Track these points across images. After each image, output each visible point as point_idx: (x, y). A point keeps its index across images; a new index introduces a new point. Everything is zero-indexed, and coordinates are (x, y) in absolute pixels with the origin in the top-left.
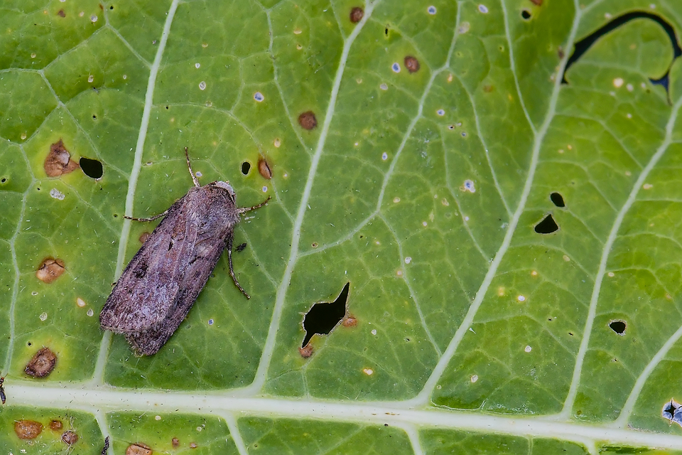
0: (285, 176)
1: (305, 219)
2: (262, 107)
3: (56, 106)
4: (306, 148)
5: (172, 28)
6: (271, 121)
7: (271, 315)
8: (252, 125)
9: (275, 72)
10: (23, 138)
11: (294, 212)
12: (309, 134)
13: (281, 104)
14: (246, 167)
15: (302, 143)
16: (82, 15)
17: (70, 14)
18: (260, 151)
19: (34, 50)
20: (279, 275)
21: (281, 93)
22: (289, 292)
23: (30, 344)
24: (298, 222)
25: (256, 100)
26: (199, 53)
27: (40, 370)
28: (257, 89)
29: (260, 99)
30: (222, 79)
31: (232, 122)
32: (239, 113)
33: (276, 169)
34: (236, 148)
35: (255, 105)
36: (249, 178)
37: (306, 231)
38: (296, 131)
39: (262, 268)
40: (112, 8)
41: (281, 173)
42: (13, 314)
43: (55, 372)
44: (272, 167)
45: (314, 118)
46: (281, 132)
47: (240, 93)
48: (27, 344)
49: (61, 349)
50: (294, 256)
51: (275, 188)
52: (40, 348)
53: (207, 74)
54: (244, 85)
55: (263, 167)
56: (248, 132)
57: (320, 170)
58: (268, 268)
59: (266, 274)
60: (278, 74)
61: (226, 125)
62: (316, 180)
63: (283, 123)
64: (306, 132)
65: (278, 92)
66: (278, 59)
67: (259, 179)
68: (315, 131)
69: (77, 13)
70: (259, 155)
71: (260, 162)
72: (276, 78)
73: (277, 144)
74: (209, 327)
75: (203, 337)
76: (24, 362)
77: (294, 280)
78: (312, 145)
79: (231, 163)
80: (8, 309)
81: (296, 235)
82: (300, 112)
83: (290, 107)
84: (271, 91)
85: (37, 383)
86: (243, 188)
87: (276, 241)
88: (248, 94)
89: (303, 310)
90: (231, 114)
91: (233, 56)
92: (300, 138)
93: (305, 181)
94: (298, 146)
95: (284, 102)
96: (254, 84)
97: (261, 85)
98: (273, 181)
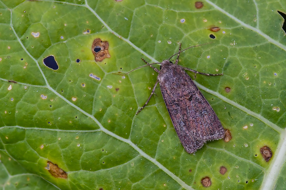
0: (220, 22)
1: (242, 21)
2: (187, 21)
3: (156, 107)
4: (211, 10)
5: (139, 47)
6: (195, 20)
7: (280, 48)
8: (194, 28)
9: (174, 10)
10: (165, 126)
11: (237, 24)
12: (205, 6)
13: (189, 13)
14: (212, 36)
15: (208, 10)
16: (120, 82)
17: (118, 86)
18: (207, 29)
19: (129, 107)
20: (264, 39)
21: (183, 11)
22: (272, 38)
23: (256, 155)
24: (242, 24)
25: (184, 22)
26: (154, 39)
27: (269, 155)
28: (179, 20)
29: (184, 20)
30: (170, 33)
31: (190, 35)
32: (187, 31)
33: (216, 25)
34: (202, 37)
35: (186, 23)
36: (217, 36)
37: (247, 22)
38: (202, 12)
39: (258, 45)
40: (121, 69)
41: (219, 23)
42: (240, 158)
43: (272, 149)
44: (215, 26)
45: (199, 2)
46: (201, 18)
47: (178, 28)
48: (256, 156)
49: (263, 142)
50: (257, 30)
51: (225, 28)
52: (260, 151)
53: (165, 39)
54: (175, 25)
55: (214, 29)
56: (196, 31)
57: (222, 7)
58: (259, 43)
59: (261, 44)
60: (175, 10)
61: (191, 39)
62: (226, 10)
63: (197, 15)
64: (204, 7)
65: (183, 13)
66: (168, 7)
67: (219, 33)
68: (204, 4)
69: (119, 83)
70: (208, 29)
71: (211, 30)
72: (176, 11)
73: (206, 21)
74: (277, 76)
75: (281, 80)
76: (263, 160)
77: (268, 34)
78: (211, 7)
79: (208, 42)
80: (237, 159)
81: (248, 26)
82: (194, 7)
83: (191, 10)
84: (182, 15)
85: (274, 158)
86: (220, 41)
87: (248, 36)
88: (180, 25)
89: (283, 34)
90: (186, 35)
91: (161, 26)
92: (206, 11)
93: (225, 15)
94: (209, 13)
95: (188, 12)
96: (176, 21)
97: (177, 18)
98: (221, 28)
